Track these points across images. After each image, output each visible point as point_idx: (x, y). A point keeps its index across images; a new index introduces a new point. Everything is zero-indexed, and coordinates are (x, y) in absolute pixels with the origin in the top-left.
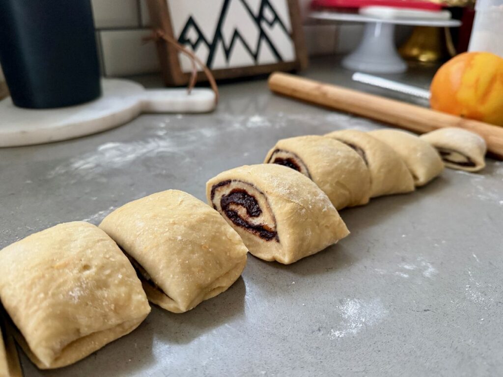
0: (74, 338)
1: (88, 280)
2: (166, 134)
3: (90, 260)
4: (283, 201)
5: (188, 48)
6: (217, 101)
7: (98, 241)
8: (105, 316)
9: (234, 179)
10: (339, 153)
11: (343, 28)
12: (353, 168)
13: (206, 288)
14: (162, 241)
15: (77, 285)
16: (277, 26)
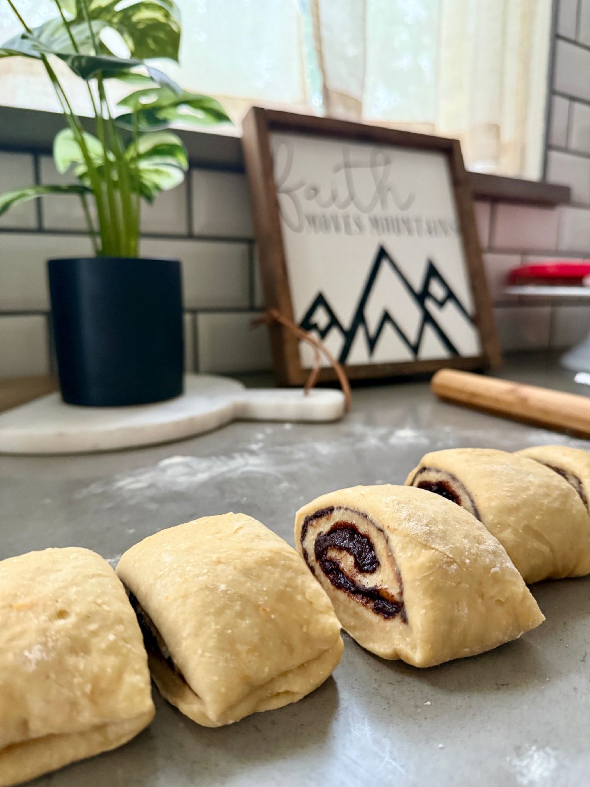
0: (18, 738)
1: (58, 636)
2: (261, 449)
3: (70, 603)
4: (416, 546)
5: (314, 335)
6: (347, 408)
7: (93, 576)
8: (74, 705)
9: (338, 506)
10: (531, 478)
11: (564, 311)
12: (556, 504)
13: (261, 687)
14: (194, 589)
15: (40, 639)
16: (450, 307)
